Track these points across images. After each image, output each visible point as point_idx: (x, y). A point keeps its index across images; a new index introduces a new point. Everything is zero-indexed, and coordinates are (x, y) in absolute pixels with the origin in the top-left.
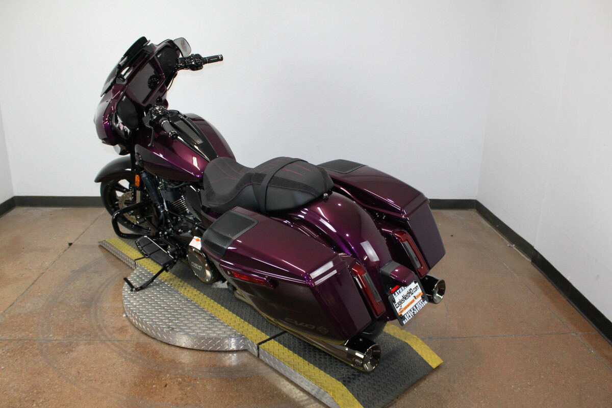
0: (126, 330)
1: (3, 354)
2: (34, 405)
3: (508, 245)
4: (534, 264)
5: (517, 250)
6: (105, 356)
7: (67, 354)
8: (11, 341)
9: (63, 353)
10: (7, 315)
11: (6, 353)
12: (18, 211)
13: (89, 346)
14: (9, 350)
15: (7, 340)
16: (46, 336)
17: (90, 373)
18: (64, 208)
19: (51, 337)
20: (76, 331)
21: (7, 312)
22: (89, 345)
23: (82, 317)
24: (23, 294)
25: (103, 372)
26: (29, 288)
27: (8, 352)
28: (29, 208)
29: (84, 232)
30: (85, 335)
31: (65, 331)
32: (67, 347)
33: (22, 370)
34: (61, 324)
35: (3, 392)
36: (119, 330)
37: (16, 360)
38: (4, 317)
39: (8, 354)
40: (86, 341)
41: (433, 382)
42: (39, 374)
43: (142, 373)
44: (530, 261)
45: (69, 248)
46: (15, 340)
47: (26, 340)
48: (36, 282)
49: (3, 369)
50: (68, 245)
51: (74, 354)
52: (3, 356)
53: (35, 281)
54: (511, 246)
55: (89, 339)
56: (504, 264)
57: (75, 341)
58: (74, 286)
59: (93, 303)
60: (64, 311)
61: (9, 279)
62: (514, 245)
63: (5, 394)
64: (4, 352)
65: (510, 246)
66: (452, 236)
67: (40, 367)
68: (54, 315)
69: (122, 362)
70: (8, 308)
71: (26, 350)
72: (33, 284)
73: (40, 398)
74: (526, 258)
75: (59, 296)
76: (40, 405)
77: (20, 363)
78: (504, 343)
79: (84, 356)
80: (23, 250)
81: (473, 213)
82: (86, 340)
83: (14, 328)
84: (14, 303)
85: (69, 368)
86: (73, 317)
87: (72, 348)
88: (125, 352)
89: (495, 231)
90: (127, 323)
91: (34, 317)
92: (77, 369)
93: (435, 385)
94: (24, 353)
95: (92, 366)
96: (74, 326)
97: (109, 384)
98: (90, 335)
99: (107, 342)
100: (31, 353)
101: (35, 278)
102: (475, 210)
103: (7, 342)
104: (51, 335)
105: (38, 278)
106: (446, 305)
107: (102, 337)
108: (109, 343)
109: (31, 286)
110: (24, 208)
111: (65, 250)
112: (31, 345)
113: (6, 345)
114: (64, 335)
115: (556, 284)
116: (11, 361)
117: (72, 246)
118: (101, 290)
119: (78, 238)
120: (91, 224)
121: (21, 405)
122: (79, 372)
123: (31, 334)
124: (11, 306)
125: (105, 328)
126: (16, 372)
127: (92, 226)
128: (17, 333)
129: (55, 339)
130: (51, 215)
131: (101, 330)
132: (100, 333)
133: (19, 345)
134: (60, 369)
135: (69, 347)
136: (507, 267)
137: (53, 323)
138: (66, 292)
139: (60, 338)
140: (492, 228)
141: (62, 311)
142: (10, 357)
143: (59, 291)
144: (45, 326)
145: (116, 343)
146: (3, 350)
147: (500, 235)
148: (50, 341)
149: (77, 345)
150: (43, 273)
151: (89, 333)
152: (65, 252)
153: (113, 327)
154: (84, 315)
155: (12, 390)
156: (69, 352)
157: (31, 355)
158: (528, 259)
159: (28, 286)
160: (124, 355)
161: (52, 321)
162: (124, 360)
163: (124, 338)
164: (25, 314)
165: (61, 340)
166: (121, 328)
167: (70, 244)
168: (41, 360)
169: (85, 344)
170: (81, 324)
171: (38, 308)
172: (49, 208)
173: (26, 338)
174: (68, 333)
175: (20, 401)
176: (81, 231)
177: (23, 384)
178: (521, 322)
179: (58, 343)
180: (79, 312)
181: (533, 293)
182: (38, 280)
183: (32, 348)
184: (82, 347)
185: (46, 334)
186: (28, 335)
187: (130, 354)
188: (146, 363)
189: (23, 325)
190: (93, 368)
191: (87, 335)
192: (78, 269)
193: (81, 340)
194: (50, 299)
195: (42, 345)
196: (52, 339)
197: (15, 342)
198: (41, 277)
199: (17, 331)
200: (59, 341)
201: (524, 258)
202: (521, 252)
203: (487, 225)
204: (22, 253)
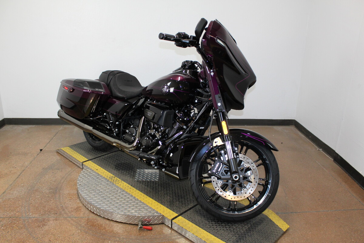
0: (80, 210)
3: (318, 149)
4: (335, 162)
5: (323, 152)
6: (67, 228)
7: (42, 227)
8: (4, 218)
9: (39, 226)
12: (7, 128)
13: (57, 221)
14: (3, 225)
16: (27, 214)
17: (58, 240)
18: (39, 126)
19: (31, 215)
20: (47, 211)
21: (1, 197)
22: (56, 221)
23: (51, 200)
24: (11, 185)
25: (66, 240)
26: (15, 180)
28: (14, 126)
31: (40, 211)
32: (41, 222)
33: (11, 240)
34: (37, 205)
36: (75, 209)
37: (8, 232)
40: (54, 218)
42: (23, 242)
43: (92, 240)
44: (333, 159)
45: (40, 152)
46: (7, 217)
47: (14, 218)
48: (20, 177)
50: (40, 151)
51: (46, 228)
53: (19, 175)
54: (320, 149)
55: (56, 216)
56: (317, 162)
57: (47, 218)
58: (45, 179)
59: (57, 190)
60: (39, 197)
61: (2, 174)
67: (24, 237)
68: (32, 200)
69: (78, 233)
70: (2, 195)
71: (14, 224)
72: (18, 177)
74: (330, 158)
75: (35, 186)
77: (10, 234)
79: (53, 229)
80: (11, 154)
83: (6, 209)
84: (5, 191)
85: (43, 237)
86: (45, 201)
87: (45, 223)
88: (80, 225)
89: (308, 140)
90: (81, 205)
91: (19, 201)
92: (49, 238)
94: (13, 227)
95: (59, 235)
96: (45, 207)
98: (56, 214)
100: (17, 227)
101: (19, 174)
102: (294, 126)
103: (1, 219)
104: (31, 214)
105: (21, 173)
106: (284, 190)
107: (65, 215)
108: (69, 219)
109: (16, 179)
110: (11, 126)
111: (38, 154)
112: (18, 221)
114: (39, 214)
115: (352, 175)
118: (62, 181)
119: (46, 146)
122: (50, 241)
124: (3, 193)
125: (66, 208)
127: (54, 138)
128: (8, 212)
129: (33, 216)
130: (28, 130)
131: (64, 210)
132: (63, 212)
133: (10, 221)
134: (37, 238)
135: (43, 223)
136: (319, 164)
137: (32, 205)
138: (39, 183)
139: (36, 216)
141: (37, 197)
143: (35, 183)
144: (26, 208)
145: (74, 219)
147: (311, 143)
148: (30, 218)
149: (48, 221)
150: (24, 170)
151: (56, 212)
152: (38, 156)
153: (72, 208)
154: (52, 199)
157: (17, 228)
159: (15, 179)
160: (80, 228)
161: (31, 204)
162: (79, 231)
163: (79, 215)
164: (13, 199)
165: (37, 217)
166: (77, 208)
167: (41, 150)
168: (24, 232)
169: (53, 220)
170: (51, 205)
171: (21, 194)
172: (27, 126)
173: (14, 216)
174: (42, 212)
176: (48, 141)
179: (36, 220)
180: (49, 197)
181: (338, 181)
182: (21, 175)
183: (18, 223)
184: (51, 222)
185: (27, 213)
186: (15, 214)
187: (83, 227)
188: (94, 233)
189: (12, 207)
190: (60, 237)
191: (54, 214)
192: (47, 167)
193: (50, 217)
194: (29, 188)
195: (25, 221)
196: (31, 217)
197: (7, 219)
198: (23, 173)
199: (8, 211)
200: (36, 218)
201: (328, 157)
202: (326, 154)
203: (303, 136)
204: (10, 156)
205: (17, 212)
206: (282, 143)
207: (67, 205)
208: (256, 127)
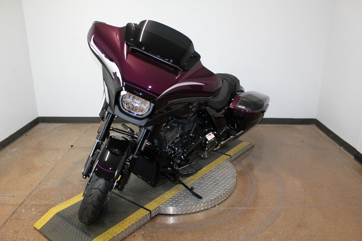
3: (338, 147)
4: (356, 160)
5: (344, 151)
8: (40, 206)
10: (37, 190)
11: (38, 213)
12: (41, 125)
14: (40, 211)
15: (38, 205)
18: (68, 124)
21: (37, 188)
24: (46, 177)
26: (49, 173)
27: (39, 213)
28: (47, 124)
29: (79, 139)
34: (68, 196)
35: (38, 238)
38: (36, 191)
39: (40, 214)
41: (301, 236)
44: (354, 158)
45: (71, 148)
46: (43, 205)
47: (49, 205)
48: (53, 170)
53: (53, 168)
54: (340, 148)
56: (337, 159)
58: (76, 172)
60: (71, 188)
61: (38, 168)
63: (39, 239)
64: (37, 213)
65: (339, 148)
66: (302, 141)
68: (64, 190)
70: (38, 185)
72: (51, 171)
74: (351, 156)
75: (67, 178)
78: (343, 212)
80: (45, 149)
81: (314, 127)
83: (42, 198)
84: (41, 182)
86: (76, 192)
89: (329, 138)
91: (53, 191)
93: (302, 238)
101: (52, 167)
102: (315, 125)
103: (38, 207)
106: (303, 186)
109: (50, 171)
110: (44, 124)
111: (69, 150)
113: (38, 208)
117: (73, 147)
119: (76, 143)
120: (83, 134)
123: (52, 202)
124: (39, 184)
130: (60, 128)
133: (45, 209)
136: (339, 161)
137: (64, 195)
138: (71, 176)
140: (327, 136)
141: (69, 188)
143: (67, 175)
144: (60, 197)
146: (36, 211)
147: (332, 141)
150: (57, 164)
152: (69, 151)
158: (352, 157)
159: (49, 172)
161: (64, 194)
164: (48, 189)
167: (72, 146)
171: (55, 185)
172: (58, 124)
173: (49, 204)
178: (353, 198)
180: (79, 188)
182: (54, 168)
185: (61, 202)
186: (50, 202)
189: (47, 196)
192: (77, 161)
194: (62, 180)
197: (43, 206)
198: (56, 167)
199: (44, 200)
201: (348, 155)
202: (347, 152)
203: (324, 134)
204: (44, 151)
205: (52, 201)
208: (277, 125)
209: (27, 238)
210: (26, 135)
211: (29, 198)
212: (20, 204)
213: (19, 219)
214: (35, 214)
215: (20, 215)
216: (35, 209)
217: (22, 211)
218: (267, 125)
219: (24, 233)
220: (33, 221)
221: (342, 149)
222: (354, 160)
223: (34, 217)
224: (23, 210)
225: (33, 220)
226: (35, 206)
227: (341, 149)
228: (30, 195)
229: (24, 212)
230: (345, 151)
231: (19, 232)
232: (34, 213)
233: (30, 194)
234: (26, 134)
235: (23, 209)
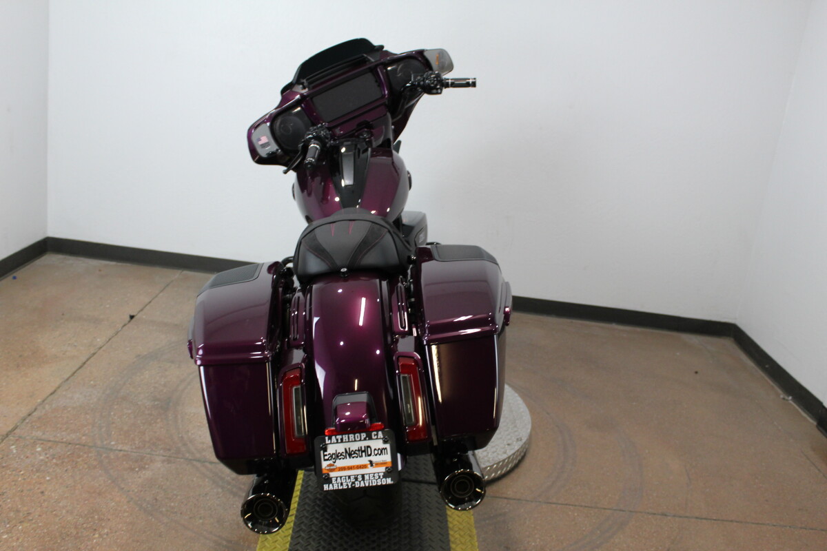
1: (47, 460)
2: (97, 536)
3: (782, 396)
4: (821, 428)
5: (795, 405)
6: (193, 481)
7: (138, 472)
8: (56, 443)
9: (132, 469)
10: (47, 407)
11: (50, 458)
12: (51, 259)
13: (170, 465)
14: (54, 455)
15: (50, 441)
16: (105, 442)
17: (173, 502)
18: (120, 264)
19: (113, 445)
20: (149, 442)
21: (46, 402)
22: (168, 463)
23: (156, 422)
24: (67, 380)
25: (191, 503)
26: (75, 372)
27: (53, 458)
28: (68, 257)
29: (150, 302)
30: (162, 449)
31: (133, 440)
32: (136, 462)
34: (126, 428)
35: (52, 512)
37: (66, 470)
38: (44, 408)
39: (54, 461)
40: (164, 458)
42: (99, 494)
44: (815, 423)
45: (129, 322)
46: (62, 442)
47: (77, 445)
48: (85, 366)
49: (49, 481)
50: (128, 318)
51: (148, 474)
52: (47, 462)
53: (85, 363)
54: (786, 398)
55: (168, 455)
56: (776, 423)
57: (148, 456)
58: (142, 377)
59: (171, 404)
60: (130, 411)
62: (790, 398)
63: (55, 514)
64: (48, 458)
65: (784, 399)
67: (100, 485)
68: (114, 415)
69: (218, 493)
70: (48, 397)
71: (78, 458)
72: (81, 367)
73: (103, 527)
74: (809, 418)
75: (120, 389)
76: (105, 536)
77: (71, 476)
79: (162, 478)
80: (62, 316)
81: (728, 344)
82: (164, 456)
83: (59, 426)
84: (56, 390)
85: (141, 491)
86: (144, 421)
87: (146, 464)
89: (761, 373)
91: (86, 413)
92: (154, 494)
94: (77, 462)
95: (175, 492)
96: (145, 434)
97: (201, 521)
98: (169, 450)
99: (195, 463)
100: (86, 463)
101: (84, 360)
102: (732, 339)
103: (50, 444)
104: (113, 443)
105: (88, 360)
106: (686, 470)
107: (187, 455)
108: (198, 464)
109: (78, 370)
110: (60, 256)
111: (125, 325)
112: (85, 453)
113: (50, 448)
114: (131, 445)
116: (58, 471)
117: (134, 319)
118: (181, 388)
119: (142, 310)
120: (161, 291)
121: (77, 533)
122: (156, 499)
123: (84, 438)
124: (51, 394)
125: (191, 442)
126: (67, 487)
127: (161, 294)
128: (64, 433)
129: (119, 448)
130: (100, 270)
131: (185, 445)
132: (183, 449)
133: (68, 451)
134: (129, 491)
135: (140, 463)
136: (780, 428)
137: (114, 425)
138: (130, 384)
139: (125, 448)
140: (758, 370)
141: (126, 411)
142: (56, 464)
143: (121, 382)
144: (103, 430)
145: (208, 465)
146: (46, 454)
147: (769, 381)
148: (111, 450)
149: (151, 461)
150: (94, 354)
151: (168, 447)
152: (124, 328)
153: (203, 443)
154: (159, 420)
155: (64, 511)
156: (139, 470)
157: (86, 466)
158: (811, 421)
159: (74, 370)
160: (221, 484)
161: (113, 423)
162: (220, 490)
164: (73, 408)
165: (127, 451)
167: (132, 317)
168: (101, 476)
169: (163, 462)
170: (156, 432)
171: (91, 402)
172: (97, 261)
173: (78, 442)
174: (137, 442)
175: (76, 528)
176: (147, 300)
177: (78, 504)
179: (124, 455)
180: (151, 414)
182: (88, 362)
183: (87, 457)
184: (158, 465)
185: (106, 440)
186: (80, 438)
187: (229, 483)
189: (71, 423)
190: (177, 495)
191: (164, 449)
192: (145, 353)
193: (156, 455)
194: (108, 392)
195: (101, 455)
196: (114, 448)
197: (63, 445)
198: (92, 360)
199: (63, 431)
200: (125, 453)
201: (805, 418)
202: (802, 409)
203: (750, 363)
204: (62, 321)
205: (83, 436)
206: (696, 373)
207: (193, 436)
208: (639, 329)
209: (25, 508)
210: (15, 278)
211: (27, 423)
212: (5, 433)
213: (3, 467)
214: (42, 460)
215: (5, 458)
216: (44, 450)
217: (12, 450)
218: (614, 326)
219: (17, 499)
220: (37, 474)
221: (791, 402)
222: (816, 430)
223: (41, 466)
224: (13, 447)
225: (38, 471)
226: (42, 442)
227: (787, 400)
228: (30, 417)
229: (15, 451)
230: (797, 407)
231: (6, 494)
232: (41, 458)
233: (29, 415)
234: (15, 275)
235: (13, 445)
